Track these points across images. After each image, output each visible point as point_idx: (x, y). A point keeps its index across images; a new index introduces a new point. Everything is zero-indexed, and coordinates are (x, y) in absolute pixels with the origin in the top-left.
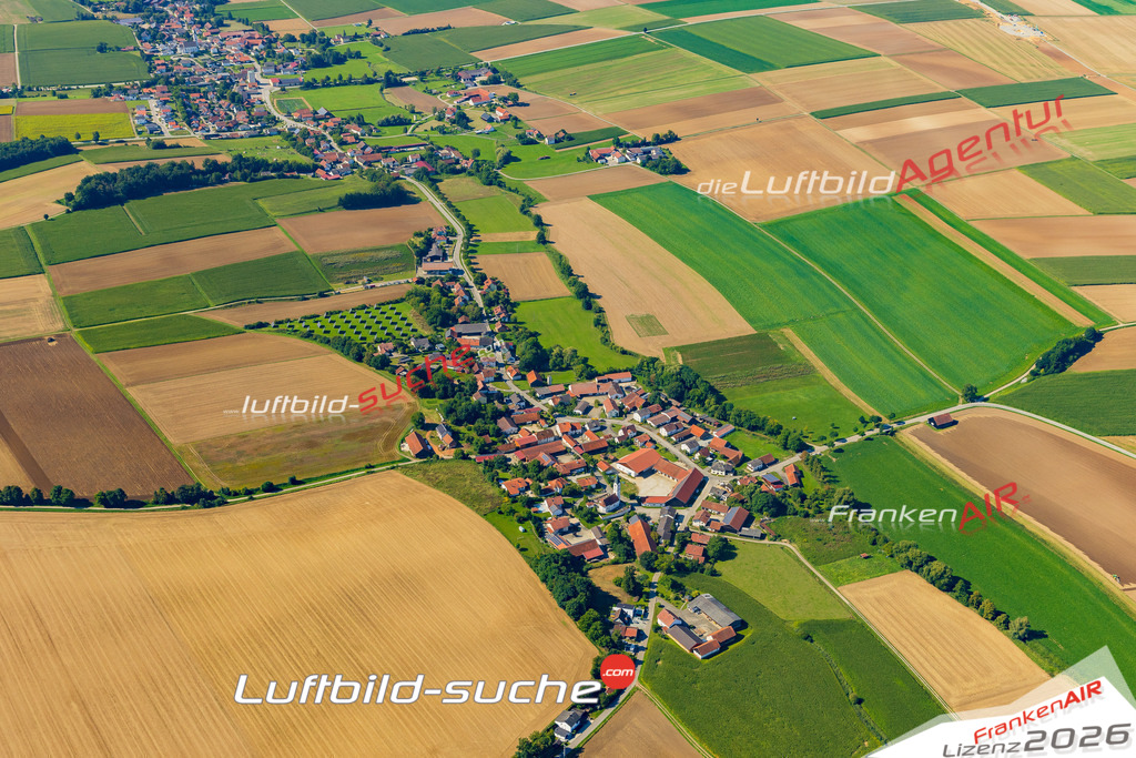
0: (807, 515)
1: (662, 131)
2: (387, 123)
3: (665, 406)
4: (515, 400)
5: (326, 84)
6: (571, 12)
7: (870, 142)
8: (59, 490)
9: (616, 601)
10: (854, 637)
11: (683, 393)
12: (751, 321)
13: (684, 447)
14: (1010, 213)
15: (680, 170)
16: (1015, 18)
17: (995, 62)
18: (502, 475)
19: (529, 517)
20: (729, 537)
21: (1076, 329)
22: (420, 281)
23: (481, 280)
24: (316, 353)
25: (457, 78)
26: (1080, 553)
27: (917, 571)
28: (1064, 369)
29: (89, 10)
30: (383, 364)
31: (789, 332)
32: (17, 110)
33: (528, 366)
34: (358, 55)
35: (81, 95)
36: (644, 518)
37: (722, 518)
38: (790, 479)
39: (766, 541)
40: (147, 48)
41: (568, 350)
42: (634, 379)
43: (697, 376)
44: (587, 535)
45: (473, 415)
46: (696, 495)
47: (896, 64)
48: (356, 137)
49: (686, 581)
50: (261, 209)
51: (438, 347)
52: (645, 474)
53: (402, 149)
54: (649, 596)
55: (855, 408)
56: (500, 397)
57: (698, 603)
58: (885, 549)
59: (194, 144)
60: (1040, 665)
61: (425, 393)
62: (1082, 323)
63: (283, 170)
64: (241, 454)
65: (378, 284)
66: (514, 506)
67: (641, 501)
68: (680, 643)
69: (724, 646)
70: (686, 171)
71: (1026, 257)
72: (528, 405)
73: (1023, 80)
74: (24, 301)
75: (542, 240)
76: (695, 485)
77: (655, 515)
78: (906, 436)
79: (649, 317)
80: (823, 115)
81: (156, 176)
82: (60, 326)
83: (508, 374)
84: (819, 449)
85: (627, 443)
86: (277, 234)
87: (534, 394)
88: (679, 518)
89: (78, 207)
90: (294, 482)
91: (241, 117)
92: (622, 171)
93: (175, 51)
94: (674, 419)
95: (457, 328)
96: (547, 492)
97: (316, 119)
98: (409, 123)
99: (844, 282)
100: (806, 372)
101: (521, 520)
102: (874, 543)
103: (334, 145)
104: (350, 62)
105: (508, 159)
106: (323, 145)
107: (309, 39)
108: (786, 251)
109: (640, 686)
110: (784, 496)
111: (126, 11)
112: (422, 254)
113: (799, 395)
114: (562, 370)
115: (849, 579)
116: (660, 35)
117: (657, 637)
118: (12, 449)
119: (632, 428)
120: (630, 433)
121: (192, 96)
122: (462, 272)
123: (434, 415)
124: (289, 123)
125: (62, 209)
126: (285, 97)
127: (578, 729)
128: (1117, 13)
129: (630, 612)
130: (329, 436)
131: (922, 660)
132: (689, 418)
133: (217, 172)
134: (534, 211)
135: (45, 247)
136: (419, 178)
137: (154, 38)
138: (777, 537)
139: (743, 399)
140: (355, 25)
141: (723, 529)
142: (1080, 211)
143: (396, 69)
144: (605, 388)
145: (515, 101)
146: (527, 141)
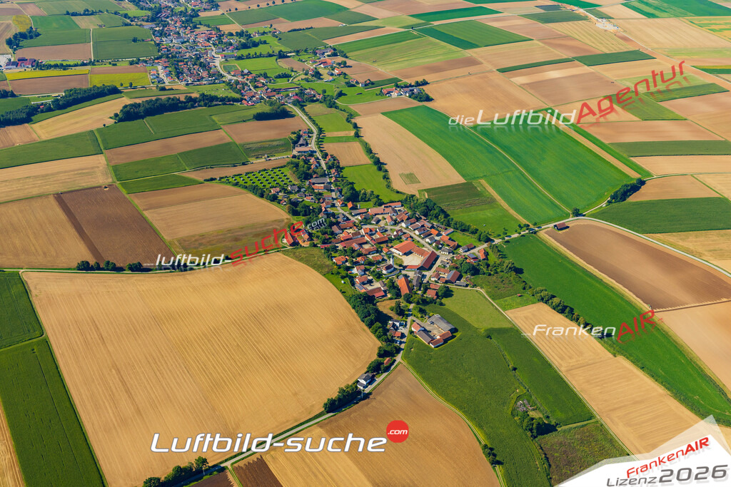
0: (490, 275)
1: (420, 79)
2: (279, 77)
3: (418, 219)
4: (341, 216)
5: (248, 57)
6: (374, 19)
7: (527, 84)
8: (108, 263)
9: (390, 318)
10: (513, 337)
11: (427, 212)
12: (463, 176)
13: (427, 240)
15: (428, 99)
16: (604, 20)
17: (593, 43)
18: (333, 254)
19: (347, 276)
20: (449, 285)
21: (632, 179)
22: (294, 157)
23: (325, 156)
24: (240, 193)
25: (315, 54)
26: (631, 293)
27: (546, 303)
28: (625, 200)
29: (128, 21)
30: (274, 199)
31: (483, 181)
32: (91, 72)
33: (348, 199)
34: (265, 42)
35: (124, 64)
36: (406, 276)
37: (446, 276)
38: (481, 256)
39: (468, 288)
40: (158, 40)
41: (369, 191)
42: (402, 206)
43: (435, 204)
44: (377, 285)
46: (433, 264)
47: (541, 44)
48: (263, 84)
49: (426, 308)
50: (214, 121)
51: (302, 190)
52: (407, 254)
53: (286, 90)
54: (408, 316)
55: (516, 220)
56: (333, 215)
57: (433, 319)
58: (529, 292)
59: (180, 88)
60: (609, 351)
61: (295, 213)
62: (635, 176)
63: (225, 101)
64: (201, 244)
65: (272, 158)
66: (339, 270)
67: (405, 267)
68: (423, 339)
69: (446, 341)
70: (432, 100)
71: (606, 142)
72: (348, 219)
73: (608, 52)
74: (93, 168)
75: (357, 135)
76: (433, 259)
77: (411, 274)
78: (542, 234)
79: (411, 174)
80: (503, 71)
81: (161, 104)
82: (110, 180)
83: (338, 204)
84: (497, 241)
85: (398, 238)
86: (222, 133)
87: (351, 214)
88: (424, 276)
89: (121, 120)
91: (204, 74)
92: (399, 99)
93: (172, 41)
94: (423, 226)
95: (312, 181)
96: (356, 263)
97: (243, 75)
98: (290, 76)
99: (511, 156)
100: (491, 202)
101: (343, 278)
102: (524, 289)
103: (252, 88)
104: (261, 46)
105: (341, 94)
106: (246, 88)
107: (240, 34)
108: (482, 140)
109: (402, 362)
110: (478, 265)
111: (147, 21)
112: (295, 143)
113: (488, 214)
114: (365, 201)
115: (512, 307)
116: (419, 31)
117: (411, 336)
118: (85, 243)
119: (401, 230)
120: (400, 233)
121: (180, 64)
122: (315, 152)
124: (229, 77)
125: (113, 121)
126: (228, 64)
127: (370, 383)
128: (657, 17)
129: (398, 324)
130: (246, 235)
131: (548, 348)
132: (430, 225)
133: (192, 102)
134: (353, 121)
135: (103, 141)
136: (295, 105)
137: (161, 35)
138: (475, 286)
139: (458, 215)
140: (264, 27)
141: (447, 282)
142: (635, 118)
143: (284, 49)
144: (387, 210)
145: (344, 65)
146: (350, 85)
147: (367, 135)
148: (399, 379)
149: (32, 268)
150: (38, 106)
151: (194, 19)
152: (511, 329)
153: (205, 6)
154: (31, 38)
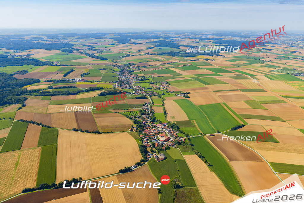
0: (184, 145)
1: (188, 92)
2: (148, 88)
3: (169, 128)
4: (148, 125)
5: (142, 83)
6: (182, 75)
7: (220, 96)
8: (81, 129)
9: (149, 152)
10: (183, 163)
11: (173, 127)
12: (189, 119)
13: (170, 134)
14: (239, 107)
15: (188, 97)
16: (255, 80)
17: (248, 86)
18: (141, 134)
19: (142, 140)
20: (170, 147)
22: (142, 109)
23: (151, 109)
24: (122, 116)
25: (161, 83)
26: (225, 156)
27: (196, 154)
28: (236, 130)
29: (114, 72)
30: (131, 119)
31: (194, 121)
32: (98, 84)
33: (152, 121)
34: (149, 79)
35: (108, 82)
36: (159, 143)
37: (170, 144)
38: (183, 140)
39: (176, 148)
40: (119, 77)
41: (158, 120)
42: (167, 124)
44: (149, 143)
45: (140, 126)
46: (168, 141)
47: (230, 85)
48: (143, 90)
49: (161, 151)
51: (140, 117)
52: (162, 137)
53: (149, 92)
54: (154, 153)
55: (199, 132)
56: (146, 125)
57: (161, 154)
58: (193, 151)
59: (119, 89)
60: (210, 170)
61: (135, 123)
62: (242, 123)
64: (106, 128)
65: (136, 109)
66: (140, 138)
67: (159, 140)
68: (156, 159)
69: (162, 160)
70: (190, 98)
71: (238, 114)
72: (150, 126)
73: (251, 89)
75: (163, 105)
76: (169, 139)
77: (161, 142)
78: (205, 137)
79: (174, 117)
80: (215, 91)
81: (111, 93)
83: (148, 122)
84: (190, 137)
85: (162, 133)
86: (125, 101)
87: (151, 125)
88: (164, 143)
89: (99, 96)
90: (112, 132)
91: (128, 86)
92: (180, 97)
93: (123, 77)
94: (170, 130)
95: (144, 115)
96: (145, 137)
97: (138, 87)
99: (206, 115)
100: (194, 126)
101: (140, 140)
104: (147, 80)
105: (163, 94)
106: (137, 90)
107: (142, 77)
108: (199, 110)
109: (147, 164)
110: (181, 142)
111: (119, 72)
112: (144, 105)
113: (192, 129)
114: (157, 122)
115: (186, 154)
117: (153, 158)
118: (77, 124)
119: (163, 131)
121: (122, 83)
122: (149, 108)
123: (135, 126)
124: (134, 87)
125: (97, 96)
126: (135, 84)
127: (135, 168)
128: (275, 80)
129: (150, 154)
130: (119, 127)
132: (172, 130)
133: (120, 93)
134: (164, 101)
135: (93, 100)
136: (149, 96)
137: (121, 76)
138: (178, 148)
139: (181, 129)
140: (150, 76)
141: (170, 145)
142: (251, 108)
143: (153, 81)
144: (162, 125)
145: (168, 86)
146: (167, 92)
147: (166, 106)
148: (144, 168)
149: (62, 128)
150: (81, 91)
151: (132, 72)
152: (183, 160)
153: (136, 69)
154: (87, 74)
